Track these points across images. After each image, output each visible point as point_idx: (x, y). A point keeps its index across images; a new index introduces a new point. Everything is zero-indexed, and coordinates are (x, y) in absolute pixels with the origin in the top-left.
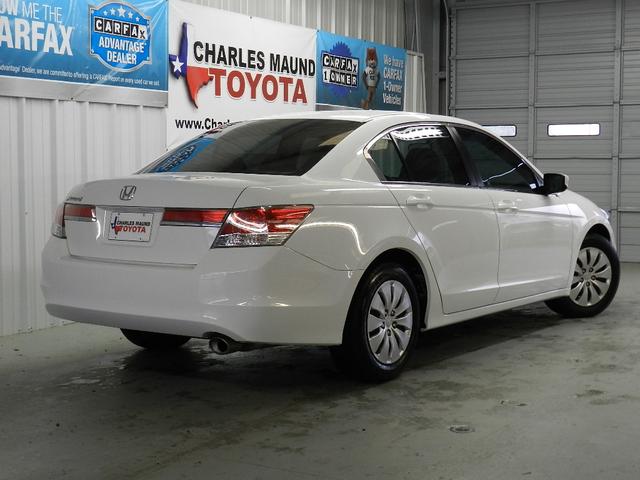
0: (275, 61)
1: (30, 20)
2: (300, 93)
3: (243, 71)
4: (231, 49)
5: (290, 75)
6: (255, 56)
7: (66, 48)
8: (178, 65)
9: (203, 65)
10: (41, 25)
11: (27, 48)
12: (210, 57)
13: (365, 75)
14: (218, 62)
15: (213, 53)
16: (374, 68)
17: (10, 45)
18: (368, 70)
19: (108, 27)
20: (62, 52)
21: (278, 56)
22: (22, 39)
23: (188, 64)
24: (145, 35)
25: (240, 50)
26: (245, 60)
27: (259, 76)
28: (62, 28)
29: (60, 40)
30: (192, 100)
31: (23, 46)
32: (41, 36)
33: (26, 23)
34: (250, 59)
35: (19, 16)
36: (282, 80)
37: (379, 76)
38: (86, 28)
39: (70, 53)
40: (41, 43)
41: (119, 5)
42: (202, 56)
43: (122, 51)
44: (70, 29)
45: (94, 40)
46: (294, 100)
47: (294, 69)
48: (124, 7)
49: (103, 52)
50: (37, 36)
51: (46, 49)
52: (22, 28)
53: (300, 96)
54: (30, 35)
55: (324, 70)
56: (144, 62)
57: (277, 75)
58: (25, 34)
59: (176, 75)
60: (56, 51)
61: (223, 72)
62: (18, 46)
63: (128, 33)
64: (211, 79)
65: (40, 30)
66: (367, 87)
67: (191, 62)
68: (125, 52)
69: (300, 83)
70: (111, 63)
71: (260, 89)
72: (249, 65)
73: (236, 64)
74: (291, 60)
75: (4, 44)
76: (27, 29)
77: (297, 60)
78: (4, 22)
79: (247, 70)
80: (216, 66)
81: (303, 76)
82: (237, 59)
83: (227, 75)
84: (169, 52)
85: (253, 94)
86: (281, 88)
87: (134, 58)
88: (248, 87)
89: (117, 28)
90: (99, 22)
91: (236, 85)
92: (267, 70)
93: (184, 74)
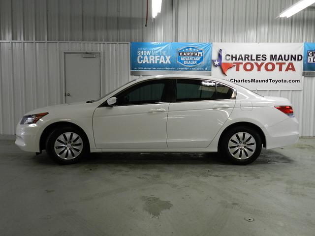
0: (273, 57)
1: (155, 56)
2: (290, 67)
3: (253, 62)
4: (245, 55)
5: (284, 61)
6: (261, 56)
7: (168, 61)
8: (217, 63)
9: (230, 61)
10: (159, 56)
12: (234, 59)
14: (238, 60)
15: (236, 58)
17: (148, 63)
19: (185, 54)
20: (166, 63)
21: (276, 56)
22: (152, 61)
23: (222, 62)
24: (201, 55)
25: (252, 55)
26: (254, 58)
27: (262, 64)
28: (167, 57)
29: (166, 60)
30: (224, 73)
31: (152, 62)
32: (159, 59)
33: (153, 56)
34: (257, 57)
35: (151, 55)
36: (277, 64)
38: (175, 55)
39: (170, 63)
40: (158, 61)
41: (190, 48)
42: (229, 59)
43: (190, 61)
44: (170, 57)
45: (179, 59)
46: (287, 70)
47: (287, 58)
48: (192, 48)
49: (182, 62)
50: (157, 60)
51: (160, 63)
52: (152, 58)
53: (291, 68)
54: (155, 59)
55: (309, 58)
56: (200, 63)
57: (274, 62)
58: (153, 59)
59: (216, 66)
60: (164, 63)
61: (242, 63)
62: (150, 63)
63: (193, 55)
64: (234, 66)
65: (158, 58)
67: (223, 61)
68: (192, 61)
69: (291, 64)
70: (186, 64)
71: (263, 68)
72: (257, 60)
73: (248, 60)
74: (285, 56)
75: (146, 62)
76: (154, 58)
77: (289, 56)
78: (146, 57)
79: (256, 61)
80: (237, 61)
81: (293, 61)
82: (250, 58)
83: (243, 64)
84: (212, 59)
85: (259, 70)
86: (277, 67)
87: (196, 62)
88: (255, 68)
89: (188, 54)
90: (180, 53)
91: (249, 67)
92: (268, 60)
93: (220, 65)
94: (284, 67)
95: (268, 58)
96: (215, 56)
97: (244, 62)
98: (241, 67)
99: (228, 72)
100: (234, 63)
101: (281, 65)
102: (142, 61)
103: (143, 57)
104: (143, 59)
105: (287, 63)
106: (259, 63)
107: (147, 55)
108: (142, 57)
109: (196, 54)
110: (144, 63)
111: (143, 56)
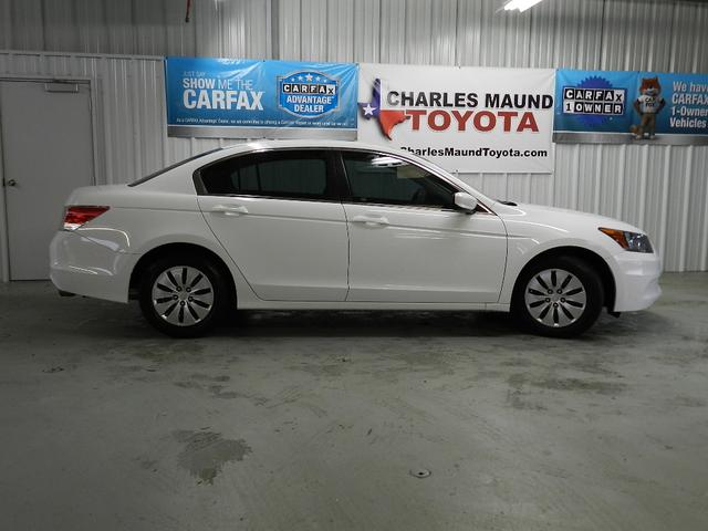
0: (491, 100)
1: (225, 90)
2: (528, 122)
3: (448, 110)
4: (432, 94)
5: (514, 109)
6: (466, 97)
7: (257, 105)
8: (369, 110)
9: (399, 108)
10: (235, 93)
11: (223, 107)
12: (407, 102)
13: (639, 103)
14: (417, 105)
15: (411, 99)
16: (654, 95)
17: (209, 107)
18: (642, 98)
19: (296, 89)
20: (253, 108)
21: (497, 96)
22: (218, 103)
23: (381, 108)
24: (334, 91)
25: (446, 95)
26: (451, 100)
27: (469, 114)
28: (253, 94)
29: (251, 101)
30: (385, 134)
31: (219, 106)
32: (235, 100)
33: (222, 93)
34: (457, 99)
35: (216, 88)
36: (500, 114)
37: (663, 103)
38: (274, 90)
39: (261, 108)
40: (234, 104)
41: (307, 74)
42: (397, 102)
43: (309, 104)
44: (260, 94)
45: (282, 100)
46: (520, 129)
47: (520, 103)
48: (311, 74)
49: (291, 106)
50: (230, 100)
51: (238, 108)
52: (218, 96)
53: (529, 124)
54: (225, 100)
55: (566, 102)
56: (332, 110)
57: (495, 111)
58: (221, 100)
59: (367, 117)
60: (248, 108)
61: (424, 112)
62: (215, 107)
63: (315, 91)
64: (408, 118)
65: (233, 96)
66: (642, 114)
67: (384, 106)
68: (313, 104)
69: (529, 115)
70: (299, 113)
71: (470, 123)
72: (457, 105)
73: (439, 105)
74: (516, 96)
75: (204, 107)
76: (222, 96)
77: (524, 96)
78: (204, 93)
79: (454, 109)
80: (414, 108)
81: (533, 109)
82: (441, 101)
83: (428, 114)
84: (360, 101)
85: (462, 127)
86: (500, 121)
87: (321, 108)
88: (454, 123)
89: (304, 88)
90: (287, 87)
91: (439, 121)
92: (481, 107)
93: (376, 116)
94: (515, 122)
95: (481, 100)
96: (364, 96)
97: (430, 110)
98: (423, 120)
99: (395, 132)
100: (408, 112)
101: (508, 116)
102: (194, 102)
103: (198, 94)
104: (197, 99)
105: (521, 112)
106: (462, 112)
107: (205, 88)
108: (194, 94)
109: (322, 89)
110: (199, 107)
111: (198, 91)
